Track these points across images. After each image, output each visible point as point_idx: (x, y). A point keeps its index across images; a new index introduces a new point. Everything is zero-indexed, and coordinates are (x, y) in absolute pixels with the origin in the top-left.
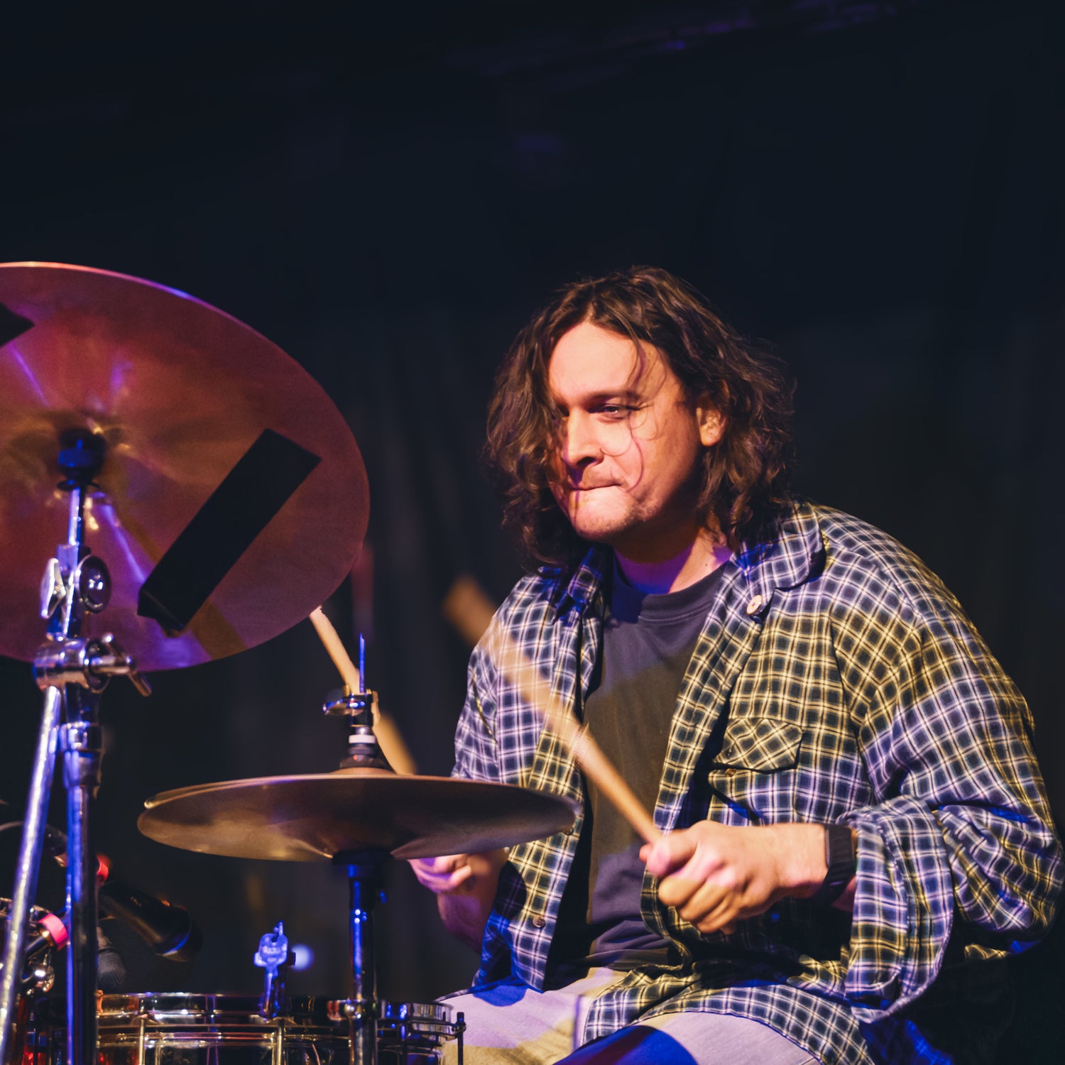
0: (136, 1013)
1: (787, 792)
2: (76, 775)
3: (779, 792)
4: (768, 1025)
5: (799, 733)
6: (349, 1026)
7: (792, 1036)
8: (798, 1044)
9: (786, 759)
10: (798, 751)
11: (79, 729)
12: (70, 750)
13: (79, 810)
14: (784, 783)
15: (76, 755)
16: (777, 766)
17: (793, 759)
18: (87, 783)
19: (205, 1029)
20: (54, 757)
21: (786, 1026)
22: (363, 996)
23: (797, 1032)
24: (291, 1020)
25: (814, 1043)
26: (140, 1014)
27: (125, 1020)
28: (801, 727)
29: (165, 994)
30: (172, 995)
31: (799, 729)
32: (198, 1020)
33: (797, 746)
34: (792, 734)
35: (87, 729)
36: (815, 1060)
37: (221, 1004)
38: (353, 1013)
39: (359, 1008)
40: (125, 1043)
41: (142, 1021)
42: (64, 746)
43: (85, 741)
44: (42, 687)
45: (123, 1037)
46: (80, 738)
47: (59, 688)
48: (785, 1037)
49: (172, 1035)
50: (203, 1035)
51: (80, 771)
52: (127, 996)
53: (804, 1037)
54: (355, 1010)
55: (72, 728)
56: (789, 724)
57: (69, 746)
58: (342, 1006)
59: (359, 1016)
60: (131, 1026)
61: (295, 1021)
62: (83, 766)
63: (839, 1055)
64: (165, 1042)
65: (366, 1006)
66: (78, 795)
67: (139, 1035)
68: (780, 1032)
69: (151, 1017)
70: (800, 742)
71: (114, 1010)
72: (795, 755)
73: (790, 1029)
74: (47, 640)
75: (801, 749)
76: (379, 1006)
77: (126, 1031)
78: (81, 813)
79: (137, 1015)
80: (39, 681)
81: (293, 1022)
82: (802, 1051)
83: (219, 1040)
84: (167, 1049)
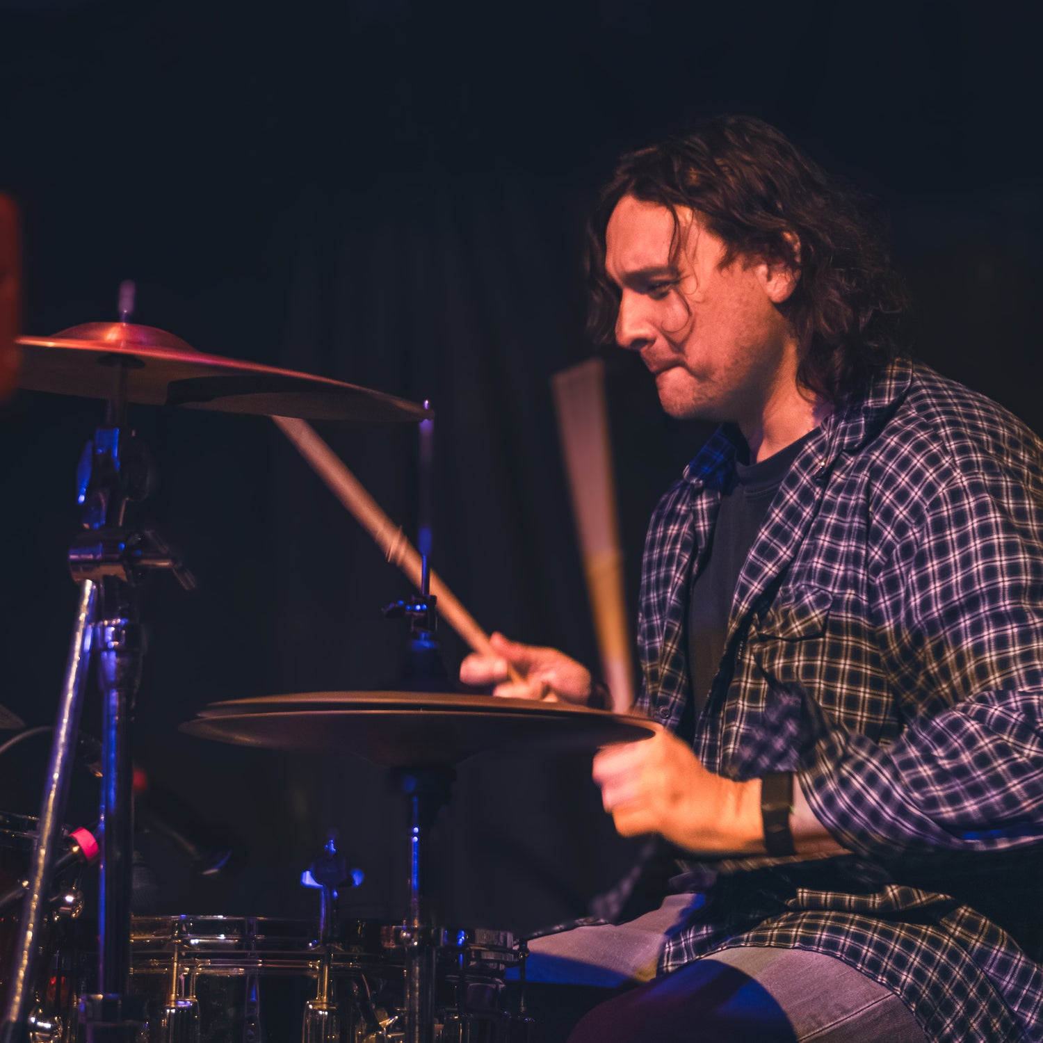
0: (170, 937)
1: (815, 663)
2: (112, 678)
3: (805, 663)
4: (839, 958)
5: (829, 600)
6: (404, 954)
7: (867, 970)
8: (874, 978)
9: (813, 626)
10: (826, 618)
11: (116, 626)
12: (107, 648)
13: (114, 715)
14: (811, 652)
15: (113, 655)
16: (803, 635)
17: (820, 628)
18: (124, 685)
19: (244, 956)
20: (88, 656)
21: (861, 960)
22: (420, 922)
23: (874, 965)
24: (338, 947)
25: (893, 980)
26: (174, 938)
27: (156, 944)
28: (832, 593)
29: (201, 917)
30: (209, 918)
31: (830, 596)
32: (237, 946)
33: (825, 613)
34: (821, 601)
35: (125, 627)
36: (894, 995)
37: (262, 927)
38: (409, 940)
39: (416, 936)
40: (156, 970)
41: (176, 946)
42: (100, 645)
43: (123, 640)
44: (77, 580)
45: (156, 963)
46: (116, 636)
47: (95, 582)
48: (860, 971)
49: (209, 962)
50: (241, 963)
51: (117, 671)
52: (160, 919)
53: (882, 971)
54: (412, 937)
55: (110, 625)
56: (820, 589)
57: (106, 644)
58: (398, 932)
59: (416, 943)
60: (164, 951)
61: (343, 947)
62: (120, 667)
63: (922, 991)
64: (200, 969)
65: (423, 934)
66: (114, 698)
67: (173, 962)
68: (855, 966)
69: (188, 943)
70: (829, 609)
71: (145, 933)
72: (822, 622)
73: (866, 962)
74: (84, 529)
75: (830, 617)
76: (438, 932)
77: (158, 957)
78: (117, 718)
79: (170, 940)
80: (74, 574)
81: (340, 949)
82: (879, 985)
83: (260, 968)
84: (202, 976)
